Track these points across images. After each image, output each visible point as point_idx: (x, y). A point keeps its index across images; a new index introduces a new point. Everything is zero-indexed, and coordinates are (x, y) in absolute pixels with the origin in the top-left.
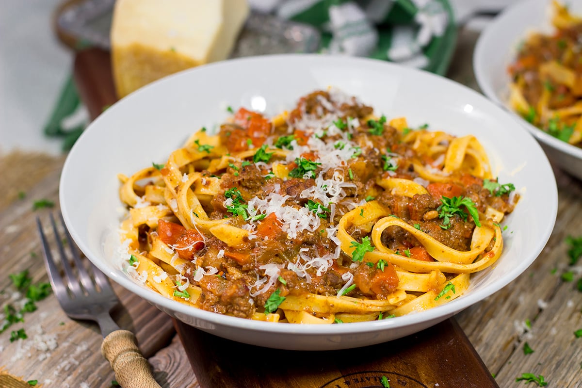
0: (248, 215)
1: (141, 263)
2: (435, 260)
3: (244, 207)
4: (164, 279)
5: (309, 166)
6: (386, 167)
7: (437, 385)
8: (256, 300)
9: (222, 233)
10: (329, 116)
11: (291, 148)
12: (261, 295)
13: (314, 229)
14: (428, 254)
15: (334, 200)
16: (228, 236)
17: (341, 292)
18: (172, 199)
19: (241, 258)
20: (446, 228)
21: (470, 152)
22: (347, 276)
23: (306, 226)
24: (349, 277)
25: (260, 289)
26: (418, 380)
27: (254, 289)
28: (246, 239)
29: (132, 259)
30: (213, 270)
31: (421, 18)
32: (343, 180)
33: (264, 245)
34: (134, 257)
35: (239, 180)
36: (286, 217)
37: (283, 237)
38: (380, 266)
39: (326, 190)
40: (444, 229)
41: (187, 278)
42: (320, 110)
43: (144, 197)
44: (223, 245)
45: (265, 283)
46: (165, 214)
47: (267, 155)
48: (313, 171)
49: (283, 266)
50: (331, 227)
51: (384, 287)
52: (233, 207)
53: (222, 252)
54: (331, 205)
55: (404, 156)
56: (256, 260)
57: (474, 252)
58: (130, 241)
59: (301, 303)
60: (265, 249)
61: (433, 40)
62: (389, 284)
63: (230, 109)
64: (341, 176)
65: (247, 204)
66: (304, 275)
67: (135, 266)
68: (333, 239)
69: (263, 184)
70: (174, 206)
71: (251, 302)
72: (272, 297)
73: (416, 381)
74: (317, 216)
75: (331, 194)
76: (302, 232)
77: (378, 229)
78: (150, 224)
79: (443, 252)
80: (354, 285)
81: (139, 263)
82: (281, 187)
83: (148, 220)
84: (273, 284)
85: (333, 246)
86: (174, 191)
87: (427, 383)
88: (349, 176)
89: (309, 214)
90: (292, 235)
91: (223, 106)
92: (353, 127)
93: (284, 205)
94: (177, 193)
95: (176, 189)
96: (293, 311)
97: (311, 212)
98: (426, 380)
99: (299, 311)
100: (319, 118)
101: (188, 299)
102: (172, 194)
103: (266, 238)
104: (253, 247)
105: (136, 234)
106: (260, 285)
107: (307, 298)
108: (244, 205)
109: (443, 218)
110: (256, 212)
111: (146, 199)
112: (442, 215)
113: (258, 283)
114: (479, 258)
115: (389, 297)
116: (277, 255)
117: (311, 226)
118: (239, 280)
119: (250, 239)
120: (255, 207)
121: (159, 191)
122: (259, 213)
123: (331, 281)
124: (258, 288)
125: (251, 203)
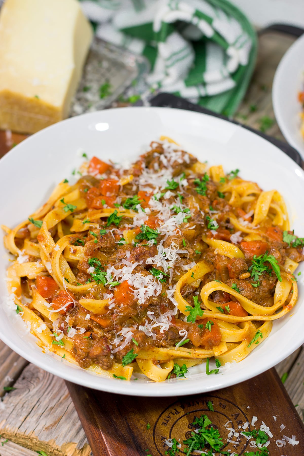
0: (107, 281)
1: (25, 312)
2: (249, 315)
3: (104, 274)
4: (44, 330)
5: (152, 235)
6: (209, 226)
7: (248, 407)
8: (115, 355)
10: (163, 171)
11: (136, 211)
12: (119, 352)
13: (158, 294)
14: (242, 308)
15: (171, 264)
16: (93, 308)
17: (178, 345)
18: (47, 261)
19: (103, 323)
20: (255, 285)
21: (274, 206)
22: (183, 332)
23: (151, 293)
24: (184, 333)
25: (119, 346)
26: (234, 403)
27: (114, 345)
28: (106, 308)
29: (18, 309)
30: (83, 330)
31: (231, 51)
32: (178, 248)
33: (121, 311)
34: (19, 307)
35: (98, 247)
36: (136, 284)
37: (135, 305)
38: (208, 326)
39: (166, 256)
40: (255, 287)
41: (62, 332)
42: (156, 165)
43: (24, 250)
44: (89, 312)
45: (122, 341)
46: (42, 271)
47: (119, 218)
48: (155, 238)
49: (135, 327)
50: (170, 288)
51: (211, 342)
52: (95, 275)
53: (88, 317)
54: (170, 269)
55: (222, 211)
56: (114, 324)
57: (277, 306)
58: (14, 289)
59: (148, 355)
60: (121, 315)
62: (215, 340)
63: (84, 155)
64: (176, 245)
65: (106, 271)
66: (151, 335)
67: (21, 314)
68: (172, 300)
69: (116, 249)
70: (49, 268)
71: (112, 357)
72: (128, 355)
73: (233, 404)
74: (159, 283)
75: (169, 259)
76: (148, 298)
77: (206, 293)
78: (28, 277)
79: (254, 308)
80: (188, 340)
81: (24, 312)
82: (131, 253)
83: (28, 275)
84: (128, 343)
85: (171, 306)
86: (49, 256)
87: (241, 406)
88: (182, 243)
89: (153, 280)
90: (142, 301)
91: (79, 152)
92: (182, 186)
93: (133, 273)
94: (51, 257)
95: (51, 254)
96: (143, 359)
97: (155, 278)
98: (240, 402)
99: (148, 360)
100: (156, 172)
101: (63, 347)
102: (46, 257)
103: (122, 305)
104: (112, 314)
105: (18, 281)
106: (118, 344)
107: (153, 352)
108: (103, 273)
109: (254, 276)
110: (113, 279)
111: (25, 252)
112: (253, 274)
113: (116, 341)
114: (280, 309)
115: (214, 348)
116: (130, 318)
117: (155, 291)
118: (101, 337)
119: (110, 308)
120: (112, 273)
121: (36, 247)
122: (115, 280)
123: (171, 337)
124: (117, 345)
125: (109, 271)
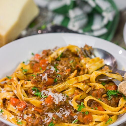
0: (42, 96)
1: (4, 112)
2: (106, 111)
4: (13, 118)
8: (45, 125)
9: (34, 102)
12: (47, 123)
13: (64, 100)
14: (103, 108)
17: (73, 122)
18: (15, 90)
19: (40, 111)
20: (109, 99)
23: (61, 100)
24: (76, 117)
25: (46, 121)
27: (44, 121)
28: (41, 104)
29: (1, 111)
30: (30, 115)
31: (104, 14)
33: (47, 106)
34: (2, 110)
36: (55, 97)
37: (54, 104)
38: (86, 113)
41: (21, 118)
43: (4, 89)
44: (34, 106)
45: (48, 119)
46: (12, 95)
49: (54, 113)
50: (70, 100)
51: (88, 120)
52: (36, 93)
53: (33, 109)
57: (119, 108)
60: (48, 108)
61: (109, 22)
63: (33, 54)
66: (61, 117)
67: (2, 113)
68: (71, 104)
70: (15, 92)
72: (50, 124)
74: (65, 96)
76: (60, 102)
77: (86, 100)
78: (7, 98)
79: (108, 108)
80: (78, 120)
83: (6, 97)
84: (51, 119)
86: (15, 87)
89: (63, 96)
90: (57, 103)
95: (16, 86)
101: (22, 125)
102: (15, 88)
103: (48, 104)
104: (44, 107)
105: (2, 101)
107: (62, 124)
108: (40, 93)
109: (109, 96)
110: (44, 95)
111: (5, 89)
112: (108, 95)
113: (46, 119)
114: (121, 110)
115: (89, 124)
116: (52, 110)
117: (63, 99)
118: (39, 118)
119: (43, 105)
120: (44, 93)
121: (10, 86)
122: (45, 95)
123: (70, 118)
124: (45, 121)
125: (42, 92)
